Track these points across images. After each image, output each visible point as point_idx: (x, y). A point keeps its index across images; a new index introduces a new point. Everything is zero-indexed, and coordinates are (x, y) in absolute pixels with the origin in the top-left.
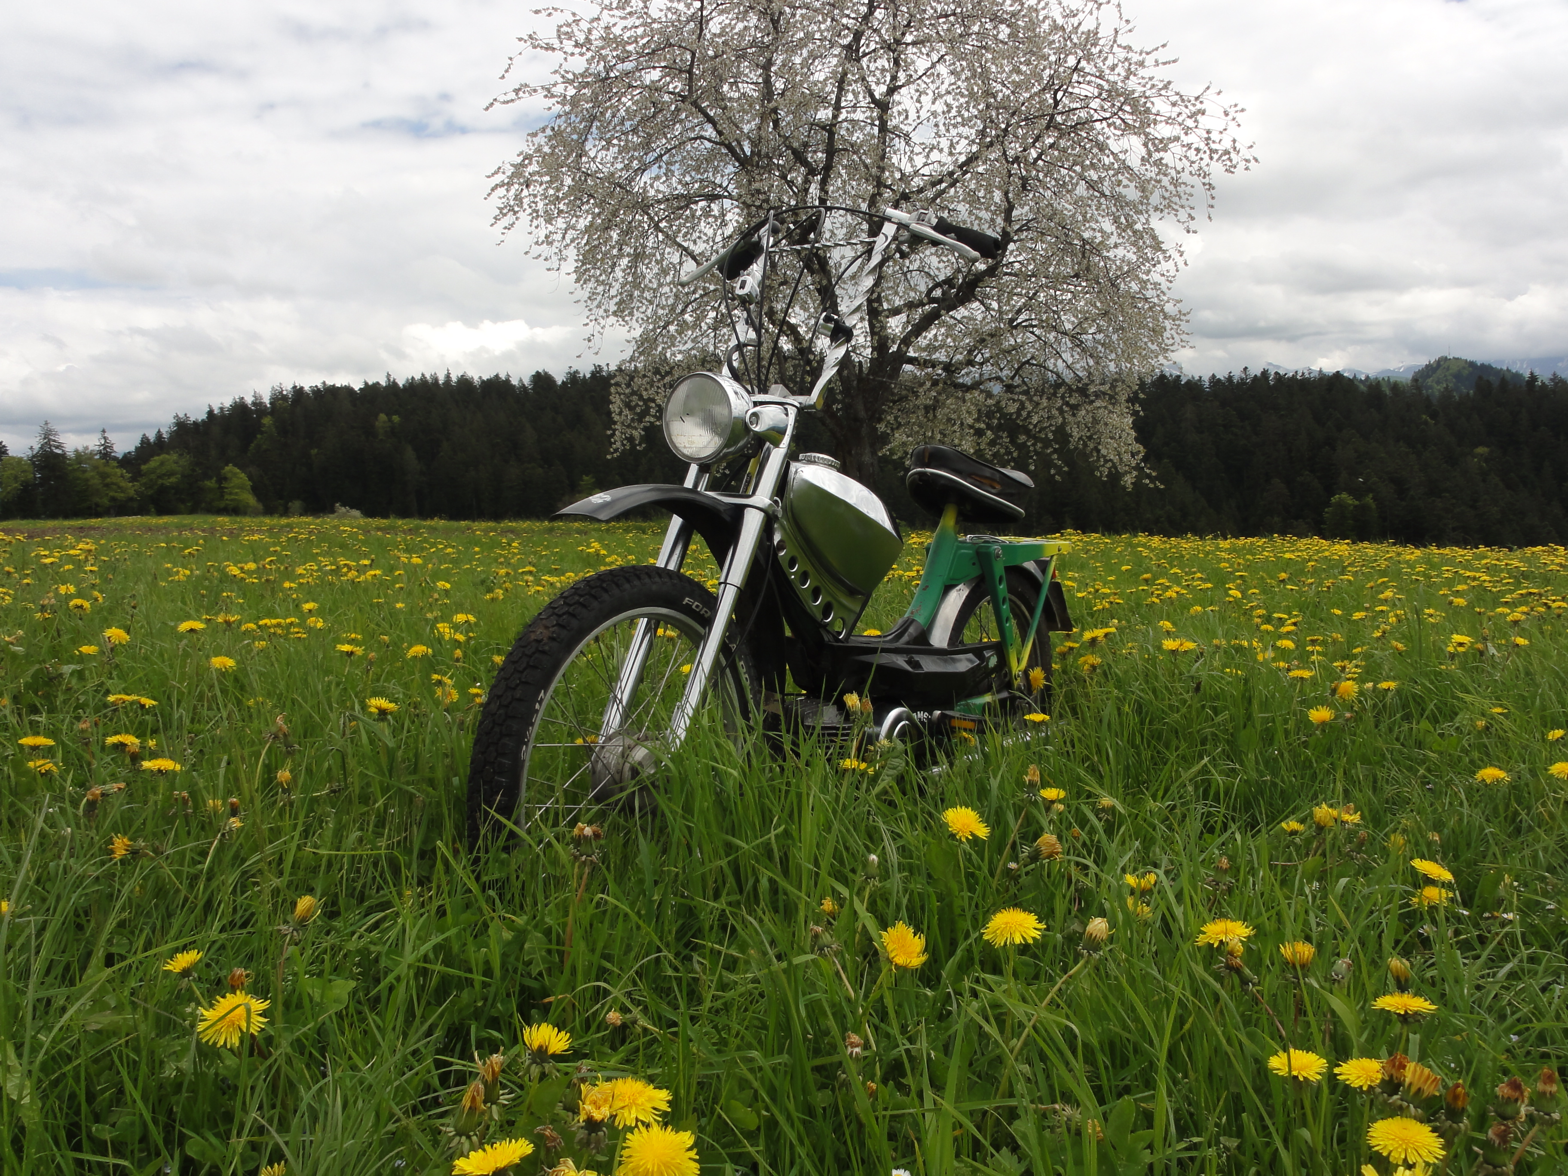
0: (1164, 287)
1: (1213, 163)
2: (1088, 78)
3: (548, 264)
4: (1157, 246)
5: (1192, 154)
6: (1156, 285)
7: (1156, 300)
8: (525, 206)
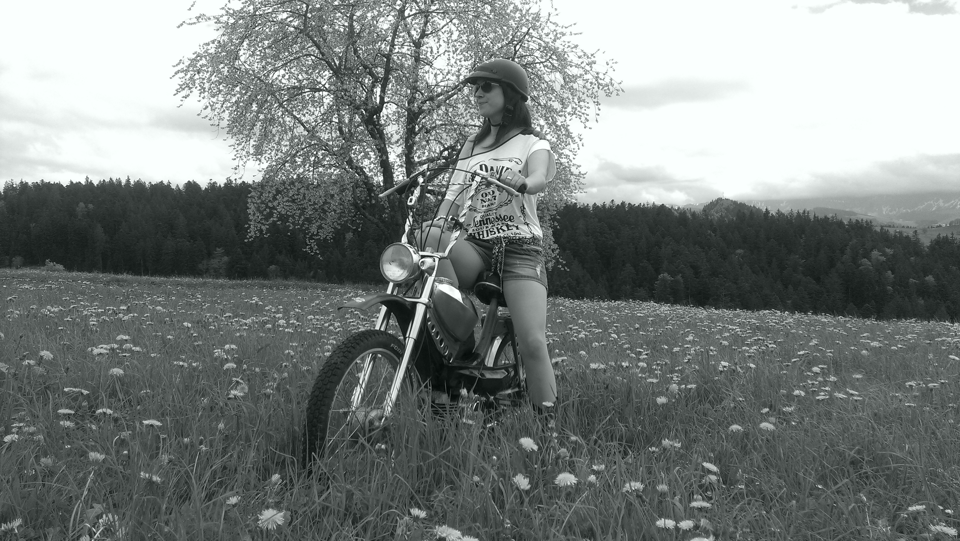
0: (571, 158)
1: (599, 91)
2: (534, 39)
3: (212, 122)
4: (569, 135)
5: (588, 85)
6: (567, 156)
7: (567, 165)
8: (197, 85)
